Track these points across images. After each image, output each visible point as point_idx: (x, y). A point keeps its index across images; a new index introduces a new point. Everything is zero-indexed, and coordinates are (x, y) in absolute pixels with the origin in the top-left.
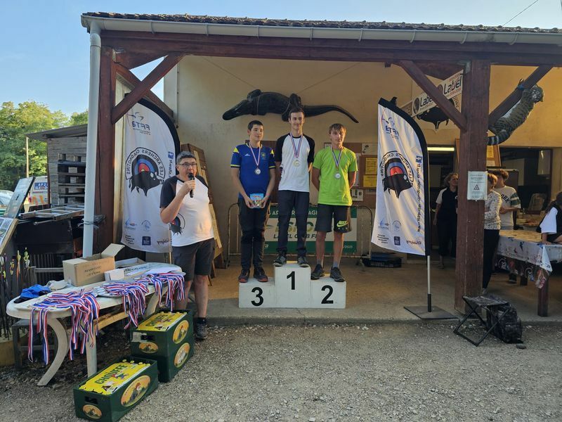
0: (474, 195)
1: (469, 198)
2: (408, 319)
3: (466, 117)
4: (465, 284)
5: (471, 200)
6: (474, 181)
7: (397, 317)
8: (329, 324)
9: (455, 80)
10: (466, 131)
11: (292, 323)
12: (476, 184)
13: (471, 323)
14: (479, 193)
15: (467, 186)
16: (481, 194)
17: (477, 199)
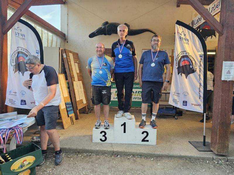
0: (226, 77)
1: (223, 79)
2: (178, 155)
3: (223, 26)
4: (218, 135)
5: (224, 81)
6: (227, 68)
7: (171, 153)
8: (129, 155)
9: (216, 4)
10: (223, 34)
11: (105, 153)
12: (228, 70)
13: (220, 160)
14: (230, 76)
15: (221, 71)
16: (231, 77)
17: (228, 80)
